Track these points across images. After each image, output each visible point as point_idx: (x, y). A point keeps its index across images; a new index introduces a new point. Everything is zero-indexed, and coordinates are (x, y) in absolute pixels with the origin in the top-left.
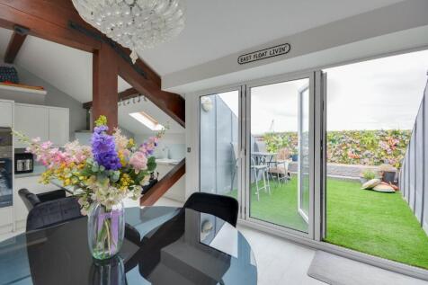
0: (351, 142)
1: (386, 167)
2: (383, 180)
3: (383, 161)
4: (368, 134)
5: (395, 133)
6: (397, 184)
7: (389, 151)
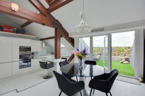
0: (117, 50)
1: (126, 57)
2: (126, 60)
3: (126, 55)
4: (121, 48)
5: (129, 47)
6: (129, 61)
7: (127, 52)
